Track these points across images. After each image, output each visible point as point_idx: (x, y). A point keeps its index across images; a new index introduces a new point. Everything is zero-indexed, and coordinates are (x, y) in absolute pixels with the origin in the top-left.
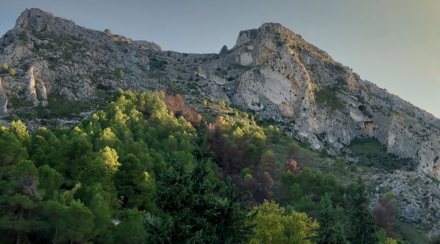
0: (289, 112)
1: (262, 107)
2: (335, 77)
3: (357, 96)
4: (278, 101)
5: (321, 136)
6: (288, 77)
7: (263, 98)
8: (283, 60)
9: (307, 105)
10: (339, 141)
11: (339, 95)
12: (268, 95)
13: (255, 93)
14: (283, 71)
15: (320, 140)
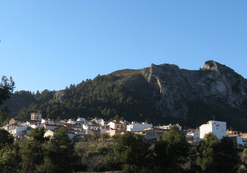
0: (224, 94)
1: (217, 93)
2: (237, 80)
3: (244, 86)
4: (221, 91)
5: (234, 102)
6: (224, 84)
7: (217, 90)
8: (223, 79)
9: (231, 93)
10: (239, 103)
11: (238, 87)
12: (218, 89)
13: (215, 89)
14: (223, 82)
15: (234, 104)
